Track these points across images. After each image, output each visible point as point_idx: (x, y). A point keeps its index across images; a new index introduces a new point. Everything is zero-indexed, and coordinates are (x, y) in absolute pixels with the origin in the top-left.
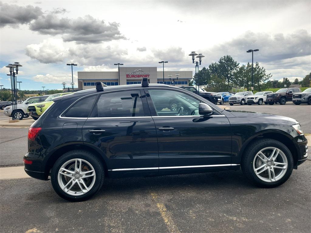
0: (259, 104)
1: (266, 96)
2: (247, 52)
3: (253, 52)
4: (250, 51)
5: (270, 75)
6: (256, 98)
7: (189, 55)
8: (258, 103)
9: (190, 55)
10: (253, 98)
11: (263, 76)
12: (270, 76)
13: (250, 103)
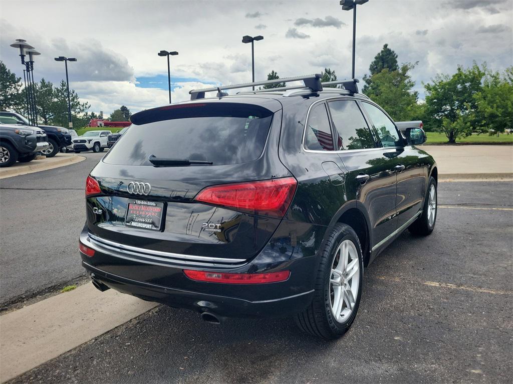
0: (95, 152)
1: (107, 138)
2: (56, 59)
3: (66, 62)
4: (61, 59)
5: (86, 104)
6: (90, 141)
7: (11, 46)
8: (93, 149)
9: (13, 46)
10: (85, 141)
11: (77, 105)
12: (87, 106)
13: (78, 150)
